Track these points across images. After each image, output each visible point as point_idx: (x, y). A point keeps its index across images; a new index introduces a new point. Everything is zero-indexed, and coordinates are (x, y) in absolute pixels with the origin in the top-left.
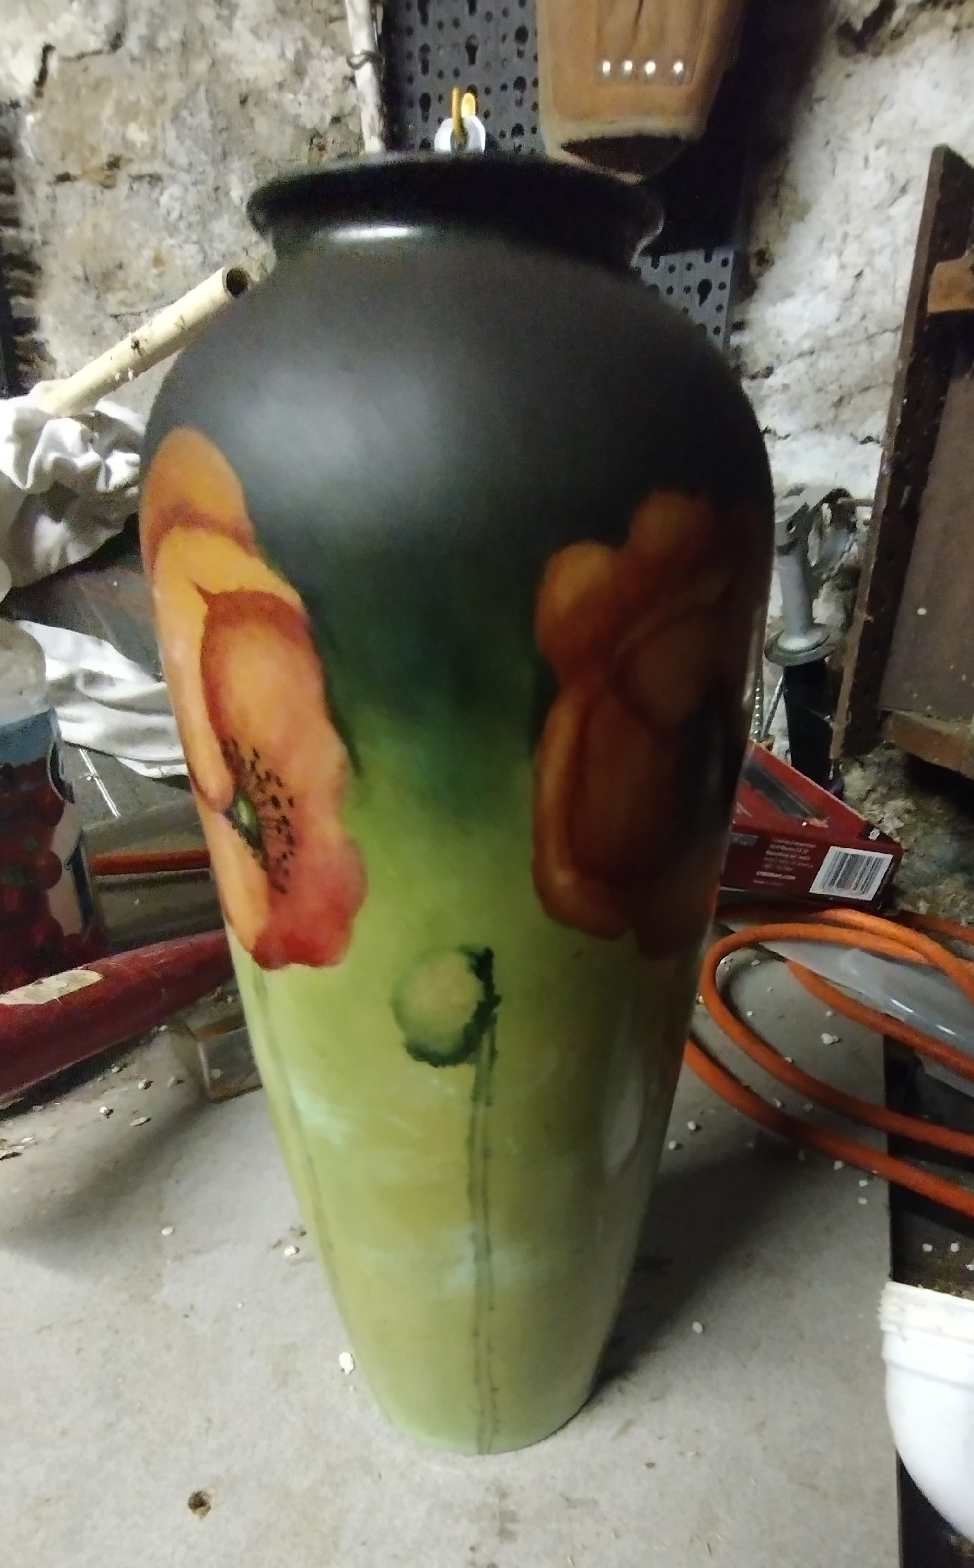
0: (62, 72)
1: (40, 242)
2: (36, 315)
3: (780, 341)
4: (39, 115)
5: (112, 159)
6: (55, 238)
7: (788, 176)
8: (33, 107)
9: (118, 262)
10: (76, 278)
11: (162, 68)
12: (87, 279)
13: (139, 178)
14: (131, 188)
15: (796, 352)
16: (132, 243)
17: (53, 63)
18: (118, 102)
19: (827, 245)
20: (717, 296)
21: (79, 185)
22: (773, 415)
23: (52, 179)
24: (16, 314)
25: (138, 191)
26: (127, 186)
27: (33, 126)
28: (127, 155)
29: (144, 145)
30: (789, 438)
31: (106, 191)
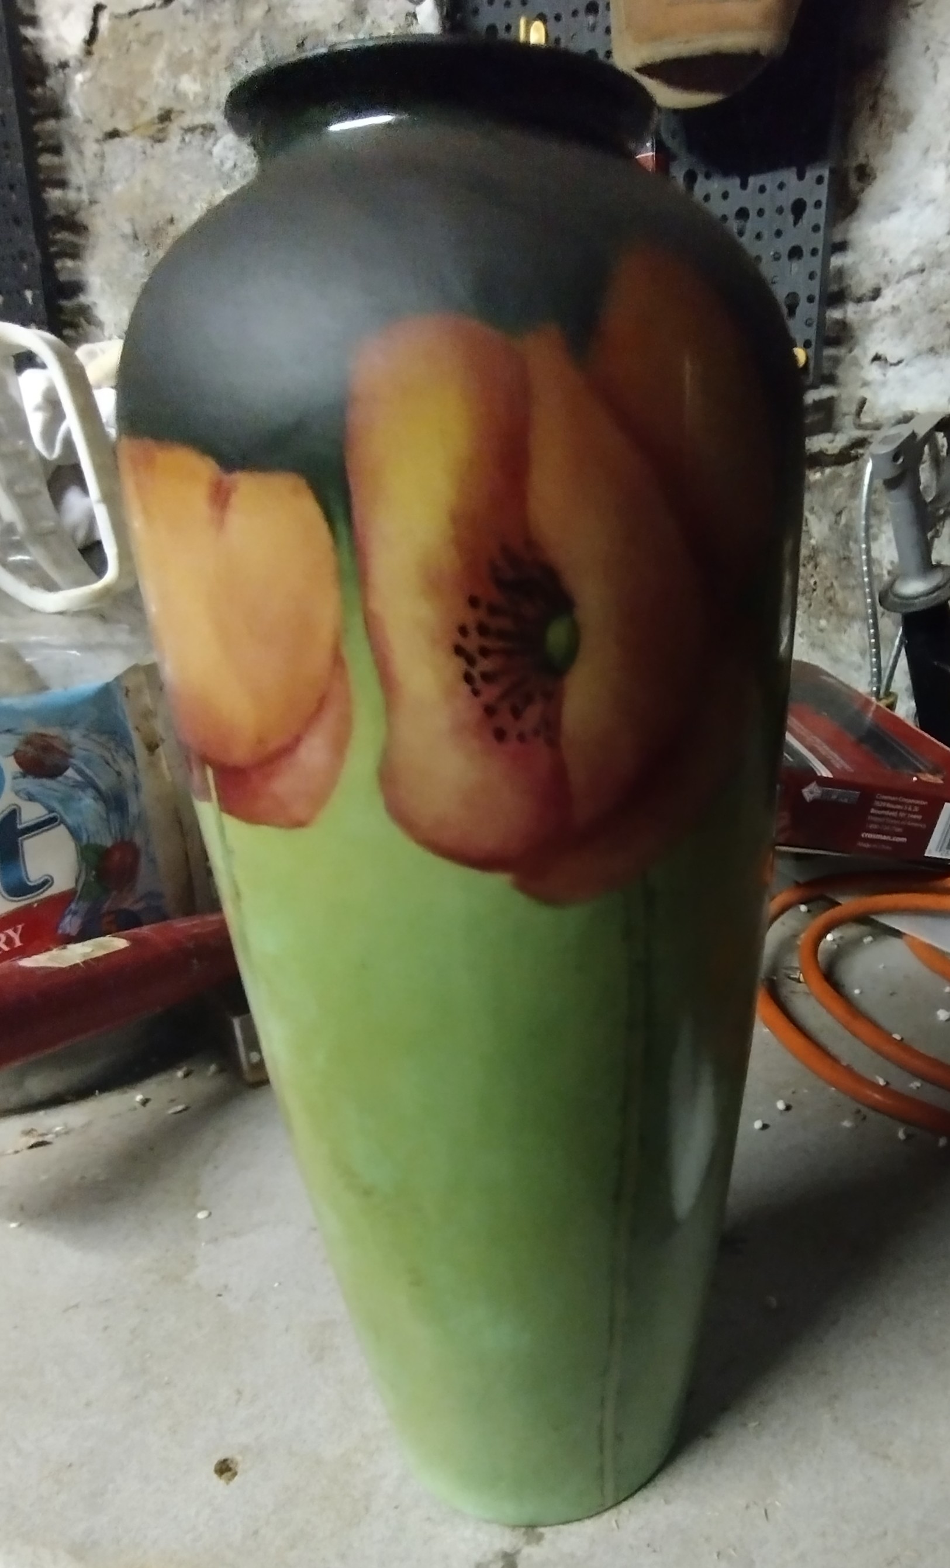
0: (113, 29)
1: (87, 201)
2: (84, 278)
3: (886, 260)
4: (88, 74)
5: (163, 112)
6: (101, 195)
7: (887, 86)
8: (82, 65)
9: (169, 216)
10: (124, 236)
11: (216, 17)
12: (136, 237)
13: (191, 130)
14: (183, 140)
15: (904, 272)
16: (183, 196)
17: (104, 21)
18: (170, 56)
19: (932, 155)
20: (813, 216)
21: (128, 140)
22: (884, 340)
23: (100, 136)
24: (63, 277)
25: (190, 142)
26: (179, 138)
27: (82, 84)
28: (177, 107)
29: (196, 95)
30: (901, 365)
31: (157, 146)
